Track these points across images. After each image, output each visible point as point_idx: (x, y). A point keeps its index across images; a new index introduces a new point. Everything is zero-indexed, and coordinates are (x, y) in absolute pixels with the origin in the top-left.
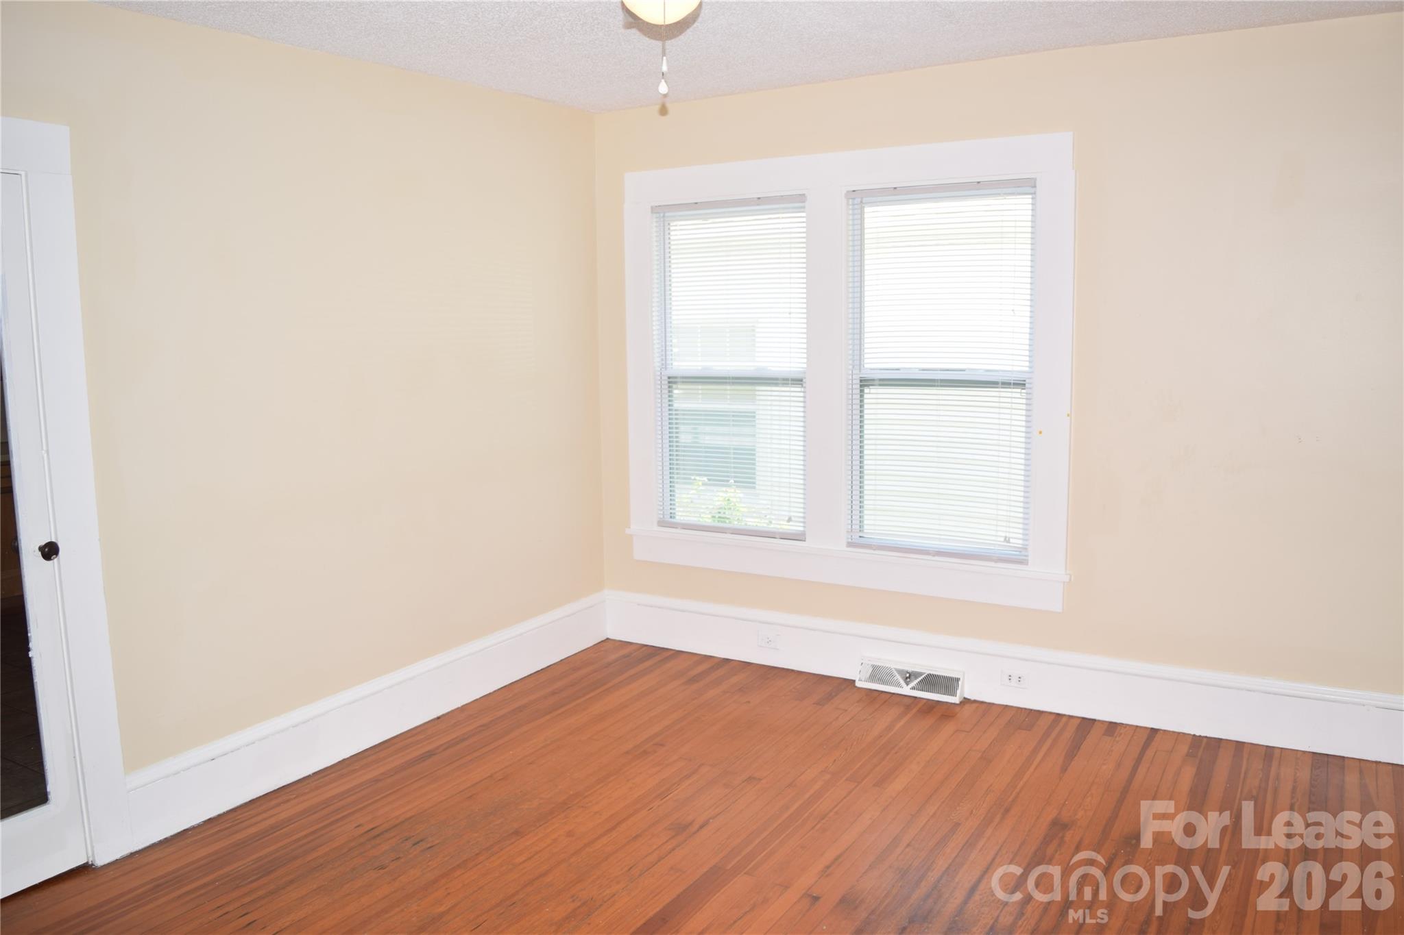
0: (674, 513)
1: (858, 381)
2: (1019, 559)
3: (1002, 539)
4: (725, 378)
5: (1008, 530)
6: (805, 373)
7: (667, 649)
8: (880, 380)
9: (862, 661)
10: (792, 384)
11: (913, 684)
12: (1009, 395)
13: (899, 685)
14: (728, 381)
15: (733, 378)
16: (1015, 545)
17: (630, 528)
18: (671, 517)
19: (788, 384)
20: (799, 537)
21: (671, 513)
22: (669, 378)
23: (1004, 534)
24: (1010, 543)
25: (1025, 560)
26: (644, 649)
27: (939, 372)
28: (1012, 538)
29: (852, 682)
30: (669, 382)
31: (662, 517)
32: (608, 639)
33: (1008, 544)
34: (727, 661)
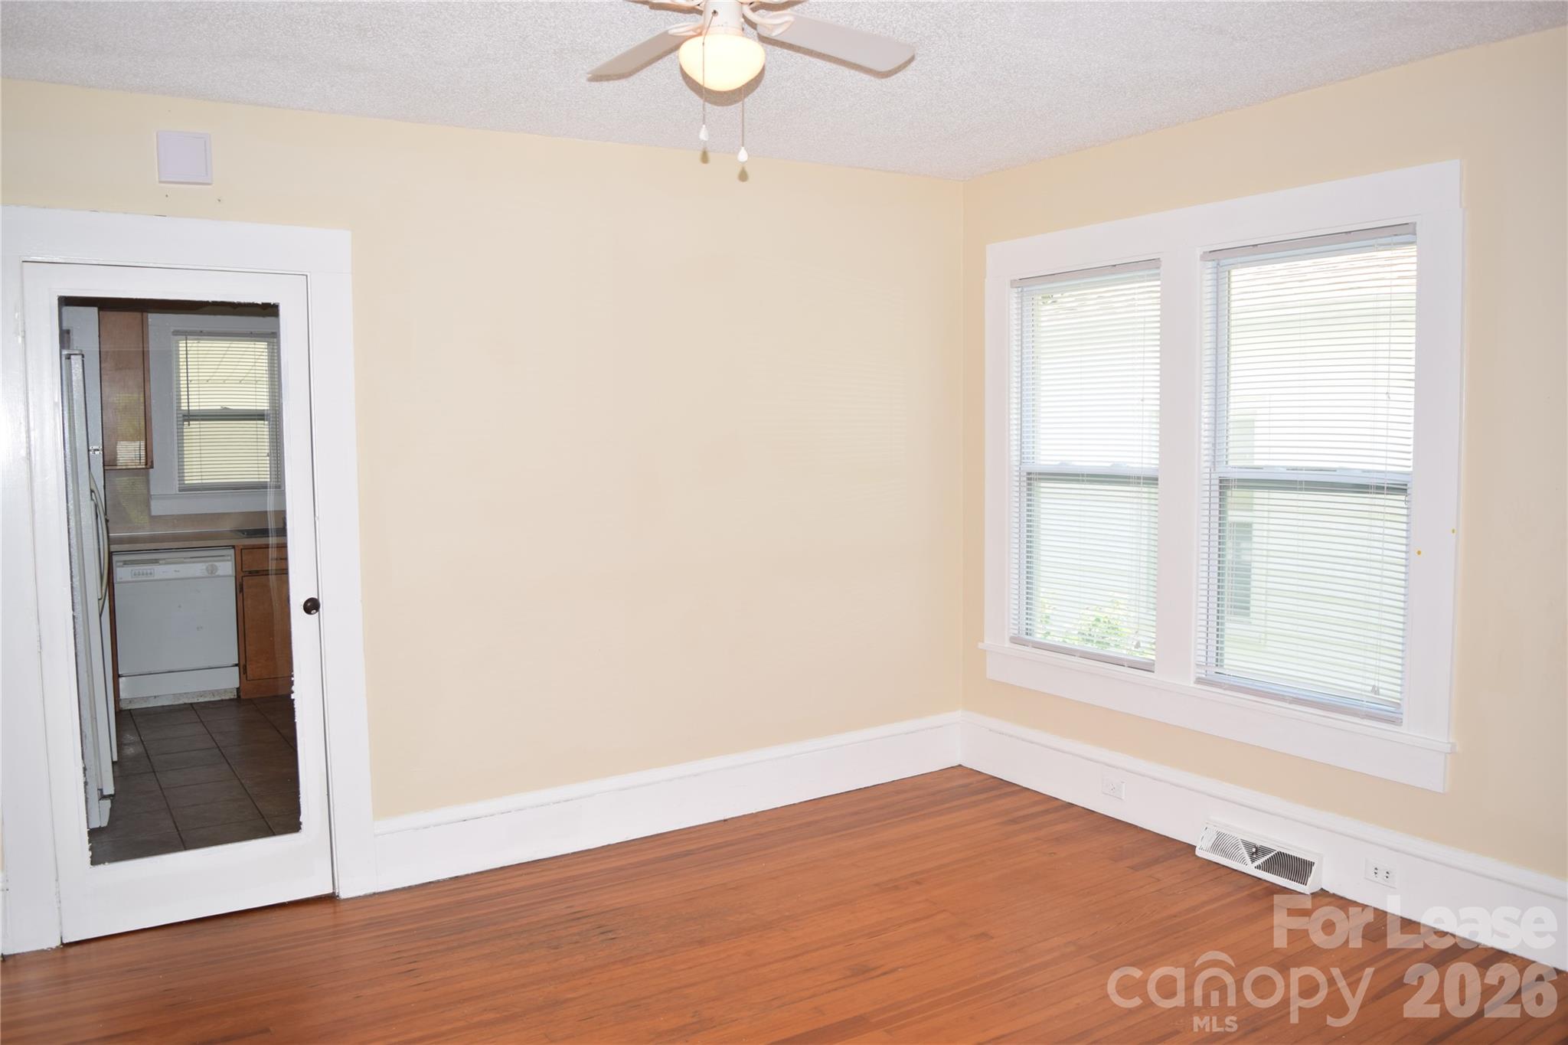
0: (1030, 630)
1: (1217, 482)
2: (1391, 717)
3: (1370, 688)
4: (1078, 475)
5: (1377, 677)
6: (1157, 470)
7: (1014, 784)
8: (1239, 480)
9: (1207, 826)
10: (1144, 483)
11: (1259, 862)
12: (1382, 502)
13: (1243, 861)
14: (1081, 478)
15: (1088, 475)
16: (1390, 699)
17: (983, 642)
18: (1027, 634)
19: (1139, 483)
20: (1147, 667)
21: (1027, 629)
22: (1029, 474)
23: (1373, 683)
24: (1379, 695)
25: (1397, 718)
26: (992, 780)
27: (1304, 472)
28: (1382, 688)
29: (1192, 848)
30: (1029, 479)
31: (1016, 632)
32: (960, 765)
33: (1377, 696)
34: (1071, 805)
